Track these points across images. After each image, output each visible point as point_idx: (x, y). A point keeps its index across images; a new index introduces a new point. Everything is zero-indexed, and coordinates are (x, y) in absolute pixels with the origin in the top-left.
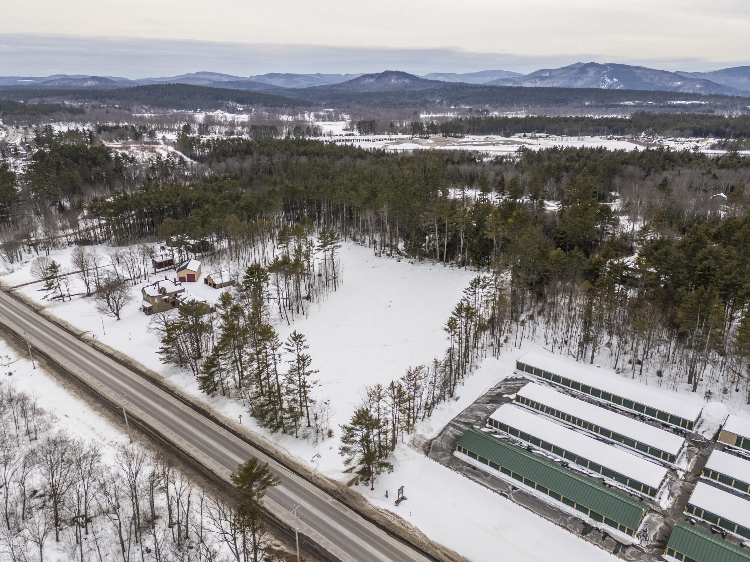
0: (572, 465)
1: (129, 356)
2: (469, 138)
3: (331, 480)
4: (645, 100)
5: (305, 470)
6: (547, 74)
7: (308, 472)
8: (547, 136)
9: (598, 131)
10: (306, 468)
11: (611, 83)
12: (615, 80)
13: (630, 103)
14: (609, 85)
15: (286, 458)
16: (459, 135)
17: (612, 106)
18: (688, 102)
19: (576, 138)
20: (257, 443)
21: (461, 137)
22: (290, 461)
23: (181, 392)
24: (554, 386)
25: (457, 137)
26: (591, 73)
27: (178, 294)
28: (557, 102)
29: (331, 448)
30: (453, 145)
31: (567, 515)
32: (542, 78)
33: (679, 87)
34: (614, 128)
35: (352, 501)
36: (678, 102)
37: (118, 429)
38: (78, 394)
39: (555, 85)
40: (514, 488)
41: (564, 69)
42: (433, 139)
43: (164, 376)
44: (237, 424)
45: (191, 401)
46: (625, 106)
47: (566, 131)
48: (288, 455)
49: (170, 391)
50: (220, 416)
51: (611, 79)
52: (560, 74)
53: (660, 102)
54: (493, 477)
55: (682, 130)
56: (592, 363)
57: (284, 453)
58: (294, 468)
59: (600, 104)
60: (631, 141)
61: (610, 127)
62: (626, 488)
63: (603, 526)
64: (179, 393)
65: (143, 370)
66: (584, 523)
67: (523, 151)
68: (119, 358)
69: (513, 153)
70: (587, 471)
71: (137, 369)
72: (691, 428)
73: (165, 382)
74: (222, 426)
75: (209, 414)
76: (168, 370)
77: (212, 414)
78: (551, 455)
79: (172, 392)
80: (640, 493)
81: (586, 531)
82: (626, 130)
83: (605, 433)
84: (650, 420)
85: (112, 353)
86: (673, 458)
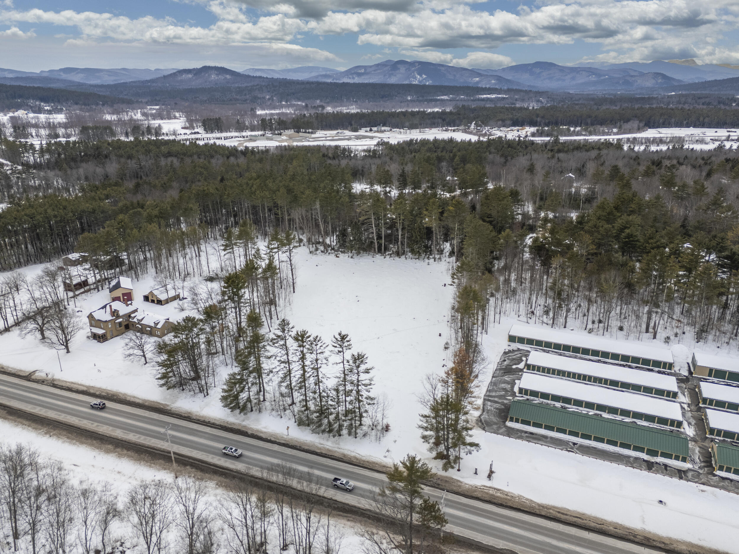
0: (605, 415)
1: (109, 388)
2: (320, 134)
4: (458, 95)
5: (384, 466)
6: (363, 71)
7: (388, 467)
8: (391, 130)
9: (434, 124)
10: (384, 464)
11: (421, 79)
12: (424, 76)
14: (419, 81)
15: (357, 459)
16: (310, 130)
17: (431, 100)
18: (494, 96)
19: (418, 130)
20: (319, 451)
21: (312, 133)
22: (364, 461)
23: (200, 417)
24: (548, 352)
25: (309, 133)
26: (402, 69)
27: (133, 315)
28: (382, 97)
29: (395, 441)
30: (309, 141)
31: (629, 457)
32: (359, 75)
33: (478, 82)
34: (447, 120)
35: (447, 485)
36: (485, 96)
37: (150, 466)
38: (73, 439)
39: (371, 81)
40: (574, 444)
41: (377, 65)
42: (286, 135)
43: (168, 403)
44: (285, 437)
45: (218, 423)
46: (442, 100)
47: (407, 124)
48: (358, 456)
49: (185, 417)
50: (262, 432)
51: (421, 76)
52: (375, 71)
53: (470, 96)
54: (551, 438)
55: (503, 120)
56: (565, 327)
57: (353, 454)
58: (371, 466)
59: (421, 98)
60: (465, 131)
61: (444, 120)
62: (655, 425)
63: (660, 459)
64: (198, 418)
65: (137, 401)
66: (644, 460)
67: (382, 144)
68: (98, 393)
69: (373, 146)
70: (619, 418)
71: (129, 401)
72: (670, 368)
73: (173, 409)
74: (270, 441)
75: (247, 432)
76: (168, 397)
77: (250, 432)
78: (584, 410)
79: (188, 418)
80: (668, 428)
81: (650, 466)
82: (457, 122)
83: (614, 384)
84: (637, 368)
85: (85, 389)
86: (675, 395)
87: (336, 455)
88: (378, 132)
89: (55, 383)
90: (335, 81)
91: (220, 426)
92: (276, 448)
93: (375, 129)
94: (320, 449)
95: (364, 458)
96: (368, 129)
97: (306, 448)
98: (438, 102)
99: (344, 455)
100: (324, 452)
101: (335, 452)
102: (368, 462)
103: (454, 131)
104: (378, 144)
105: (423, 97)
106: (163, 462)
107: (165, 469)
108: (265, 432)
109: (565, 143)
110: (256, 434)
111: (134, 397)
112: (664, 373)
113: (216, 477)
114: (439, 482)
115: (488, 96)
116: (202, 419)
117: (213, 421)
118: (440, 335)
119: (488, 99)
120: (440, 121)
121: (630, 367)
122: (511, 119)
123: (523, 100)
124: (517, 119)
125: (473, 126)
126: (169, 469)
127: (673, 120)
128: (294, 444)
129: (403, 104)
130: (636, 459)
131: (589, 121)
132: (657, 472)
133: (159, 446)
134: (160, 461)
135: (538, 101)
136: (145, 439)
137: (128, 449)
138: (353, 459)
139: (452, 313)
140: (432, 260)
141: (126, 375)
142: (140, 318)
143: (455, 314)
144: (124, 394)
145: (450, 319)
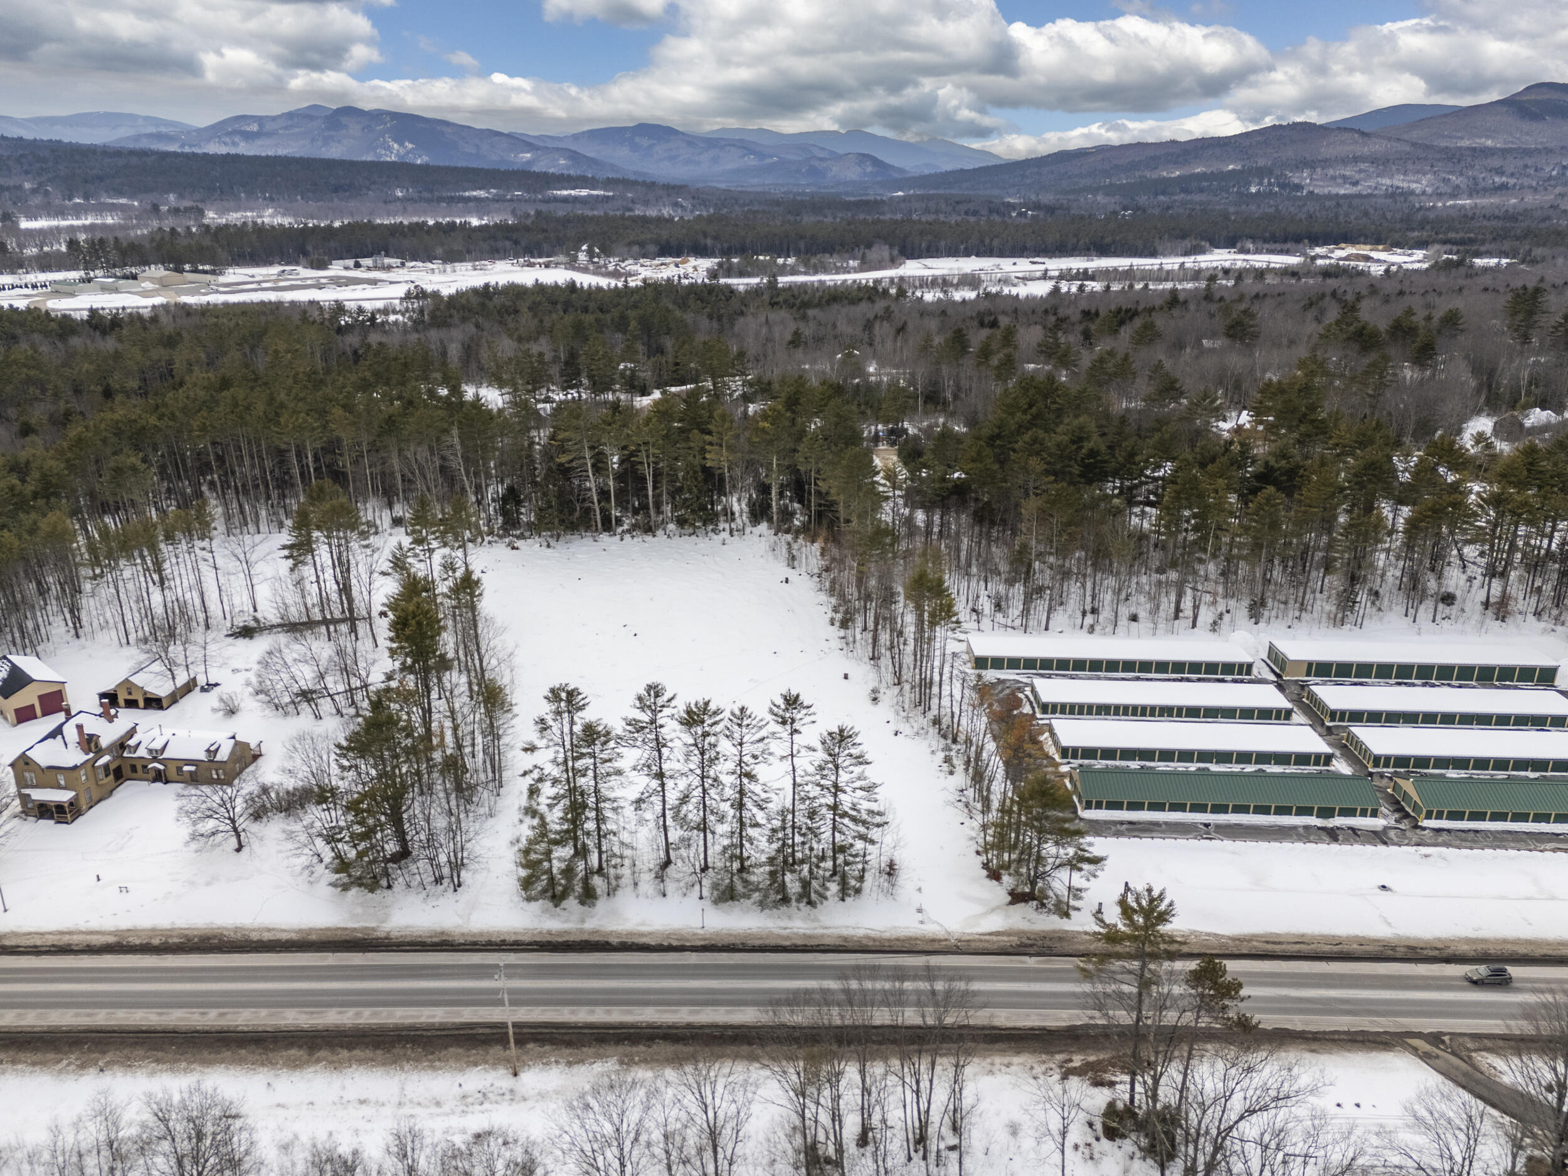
0: (1214, 768)
2: (234, 274)
3: (990, 934)
4: (508, 189)
5: (933, 940)
6: (255, 128)
7: (940, 940)
8: (403, 264)
9: (497, 251)
10: (930, 936)
11: (402, 151)
12: (410, 146)
13: (482, 194)
14: (399, 156)
15: (874, 940)
18: (584, 192)
19: (469, 265)
20: (787, 943)
21: (213, 272)
22: (889, 940)
23: (474, 935)
26: (354, 128)
27: (132, 743)
29: (920, 890)
31: (1294, 828)
32: (248, 136)
33: (529, 162)
34: (523, 244)
35: (1065, 944)
36: (565, 193)
37: (433, 1068)
38: (176, 1061)
39: (281, 152)
40: (1207, 825)
41: (290, 115)
42: (152, 280)
43: (373, 925)
45: (526, 938)
46: (477, 199)
47: (439, 251)
48: (872, 934)
50: (642, 935)
51: (401, 144)
52: (286, 128)
53: (535, 191)
54: (1166, 823)
55: (642, 244)
56: (1047, 629)
57: (861, 932)
58: (907, 946)
59: (426, 195)
60: (572, 265)
61: (516, 242)
62: (1291, 769)
63: (1338, 821)
64: (470, 939)
65: (284, 936)
66: (1320, 828)
67: (417, 297)
68: (156, 942)
69: (397, 302)
70: (1236, 768)
71: (260, 941)
72: (1249, 673)
73: (394, 934)
74: (670, 949)
75: (607, 943)
76: (359, 910)
77: (614, 941)
78: (1181, 766)
79: (444, 944)
80: (1312, 769)
81: (1333, 835)
82: (546, 247)
83: (1193, 713)
84: (1199, 680)
85: (111, 939)
86: (1288, 714)
87: (827, 941)
88: (376, 268)
90: (187, 150)
91: (536, 943)
92: (693, 958)
93: (367, 262)
94: (788, 938)
95: (887, 935)
96: (350, 263)
97: (757, 943)
98: (471, 204)
99: (845, 939)
100: (799, 942)
101: (823, 936)
102: (898, 940)
103: (547, 266)
104: (408, 296)
105: (431, 191)
106: (460, 1051)
107: (476, 1065)
108: (650, 933)
109: (790, 288)
110: (630, 941)
111: (269, 930)
112: (1242, 681)
113: (610, 1049)
114: (1048, 943)
115: (573, 192)
116: (483, 939)
117: (513, 938)
118: (846, 677)
119: (576, 199)
120: (508, 244)
121: (1188, 680)
122: (657, 242)
123: (646, 203)
124: (668, 242)
125: (582, 257)
126: (486, 1062)
128: (727, 941)
129: (391, 207)
130: (1307, 828)
131: (802, 245)
132: (1347, 841)
133: (423, 1020)
134: (452, 1050)
135: (676, 205)
136: (374, 1014)
137: (350, 1047)
138: (865, 942)
139: (835, 632)
140: (725, 535)
141: (208, 884)
142: (157, 745)
143: (842, 633)
144: (236, 930)
145: (841, 644)
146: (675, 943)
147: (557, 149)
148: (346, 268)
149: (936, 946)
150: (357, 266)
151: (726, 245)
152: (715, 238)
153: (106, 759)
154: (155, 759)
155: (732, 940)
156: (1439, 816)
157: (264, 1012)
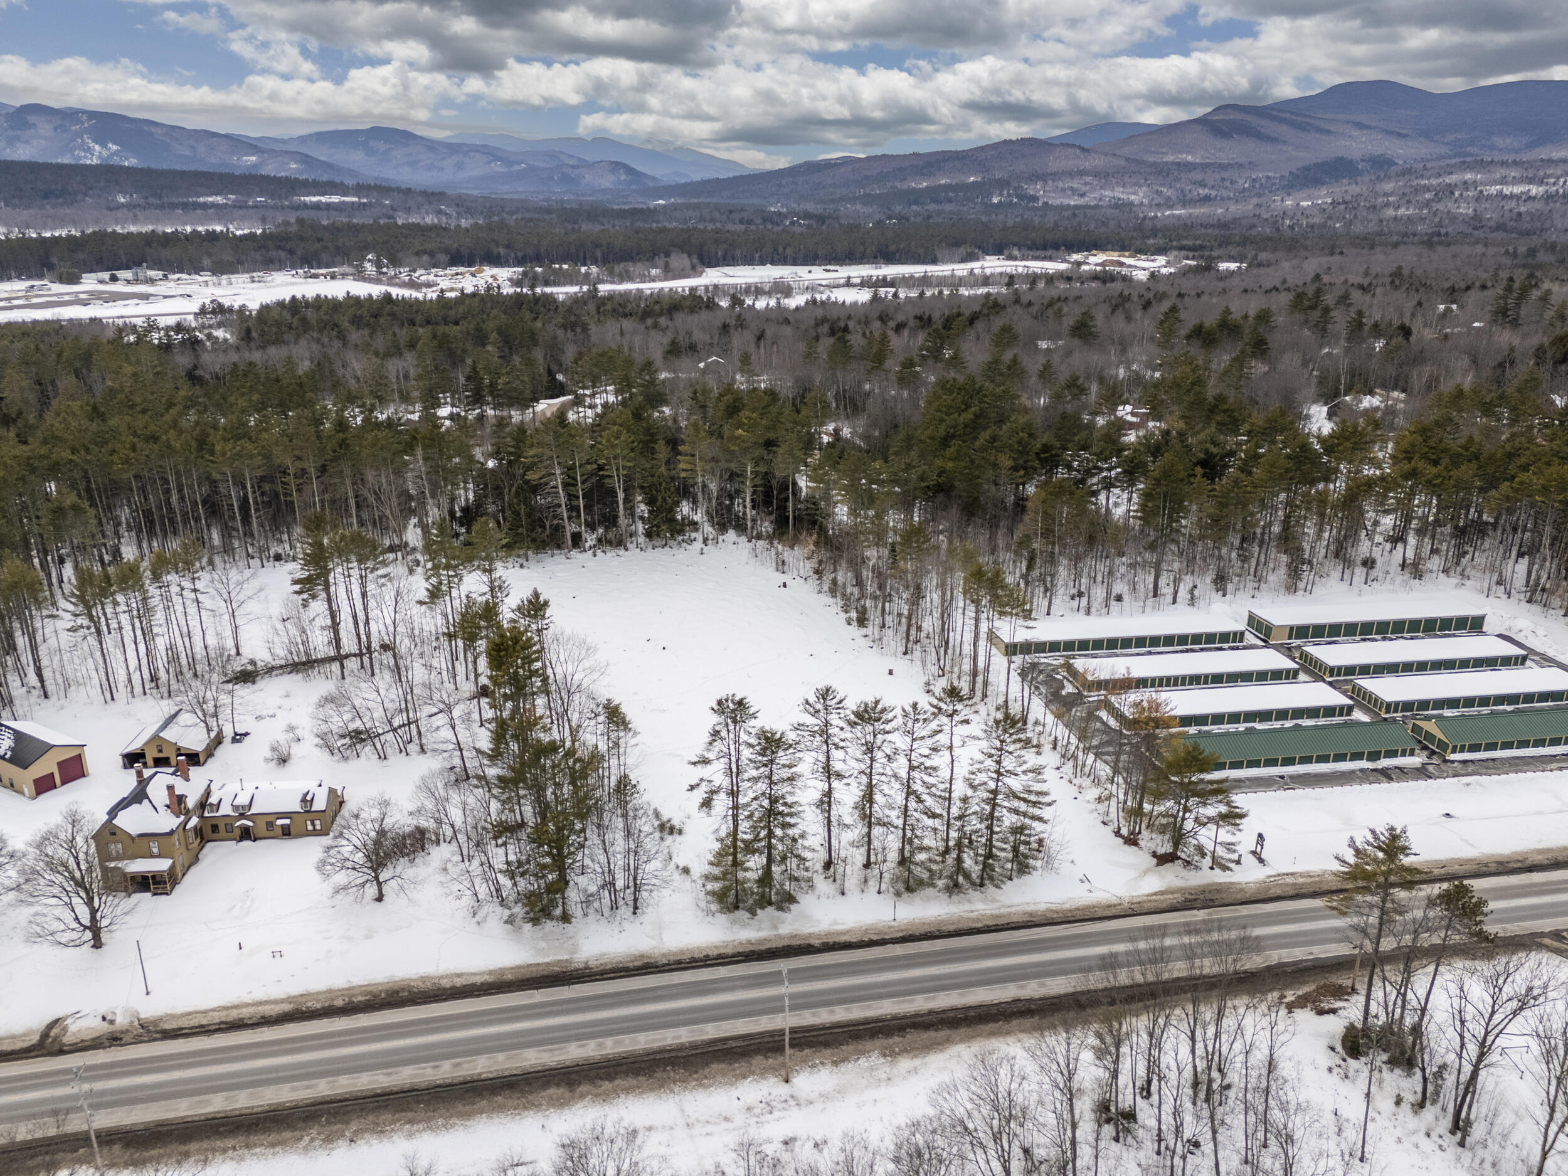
0: (1259, 726)
3: (1155, 894)
4: (250, 195)
5: (1109, 906)
7: (1115, 905)
8: (165, 277)
10: (1104, 902)
11: (105, 153)
13: (219, 199)
17: (188, 206)
18: (335, 199)
22: (1071, 910)
26: (44, 129)
31: (1352, 772)
33: (254, 166)
35: (1223, 895)
40: (1282, 777)
48: (1053, 907)
50: (840, 933)
53: (280, 198)
54: (1247, 779)
57: (1042, 907)
59: (152, 200)
60: (360, 276)
61: (289, 252)
62: (1321, 721)
63: (1384, 763)
64: (672, 958)
65: (478, 980)
66: (1374, 770)
67: (213, 312)
68: (339, 1003)
69: (191, 317)
70: (1277, 725)
71: (453, 988)
72: (1241, 640)
73: (592, 964)
74: (871, 944)
75: (810, 946)
76: (543, 944)
77: (816, 942)
78: (1232, 728)
79: (647, 967)
80: (1337, 720)
81: (1386, 775)
82: (324, 256)
83: (1217, 679)
84: (1202, 650)
85: (287, 1007)
86: (1296, 673)
87: (1015, 919)
88: (137, 281)
89: (167, 1026)
91: (739, 954)
92: (899, 950)
93: (123, 274)
94: (977, 920)
95: (1067, 906)
96: (106, 276)
97: (952, 928)
98: (211, 211)
99: (1031, 914)
100: (990, 923)
101: (1009, 914)
102: (1077, 909)
103: (333, 277)
104: (203, 311)
105: (160, 197)
106: (723, 1066)
107: (744, 1077)
108: (848, 931)
110: (831, 940)
111: (459, 975)
112: (1237, 648)
113: (868, 1045)
114: (1208, 896)
115: (323, 199)
116: (687, 957)
117: (716, 952)
118: (891, 672)
119: (329, 206)
120: (282, 254)
121: (1193, 651)
122: (446, 251)
123: (408, 210)
124: (458, 251)
125: (370, 268)
126: (754, 1073)
127: (738, 252)
128: (923, 930)
129: (119, 214)
130: (1362, 770)
131: (599, 254)
132: (1399, 780)
133: (669, 1041)
134: (714, 1066)
135: (440, 212)
136: (616, 1043)
137: (610, 1078)
138: (1049, 915)
139: (854, 631)
140: (698, 545)
141: (368, 937)
142: (243, 800)
143: (864, 631)
144: (423, 979)
145: (866, 643)
146: (875, 938)
147: (286, 152)
148: (101, 282)
149: (1113, 912)
150: (114, 279)
151: (520, 254)
152: (508, 246)
153: (194, 821)
154: (242, 816)
155: (926, 929)
156: (1462, 750)
157: (501, 1057)
